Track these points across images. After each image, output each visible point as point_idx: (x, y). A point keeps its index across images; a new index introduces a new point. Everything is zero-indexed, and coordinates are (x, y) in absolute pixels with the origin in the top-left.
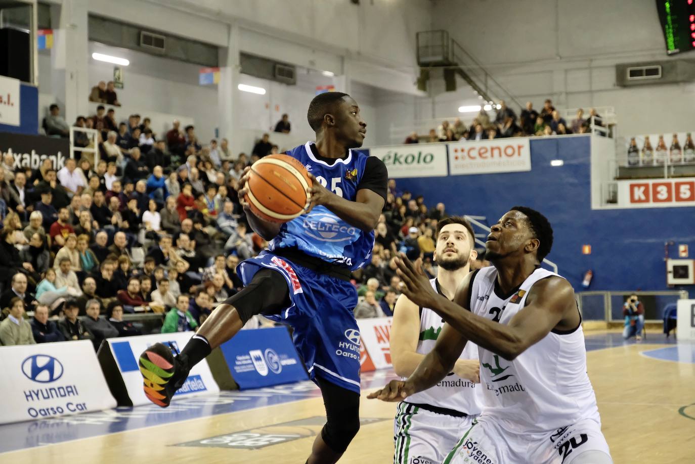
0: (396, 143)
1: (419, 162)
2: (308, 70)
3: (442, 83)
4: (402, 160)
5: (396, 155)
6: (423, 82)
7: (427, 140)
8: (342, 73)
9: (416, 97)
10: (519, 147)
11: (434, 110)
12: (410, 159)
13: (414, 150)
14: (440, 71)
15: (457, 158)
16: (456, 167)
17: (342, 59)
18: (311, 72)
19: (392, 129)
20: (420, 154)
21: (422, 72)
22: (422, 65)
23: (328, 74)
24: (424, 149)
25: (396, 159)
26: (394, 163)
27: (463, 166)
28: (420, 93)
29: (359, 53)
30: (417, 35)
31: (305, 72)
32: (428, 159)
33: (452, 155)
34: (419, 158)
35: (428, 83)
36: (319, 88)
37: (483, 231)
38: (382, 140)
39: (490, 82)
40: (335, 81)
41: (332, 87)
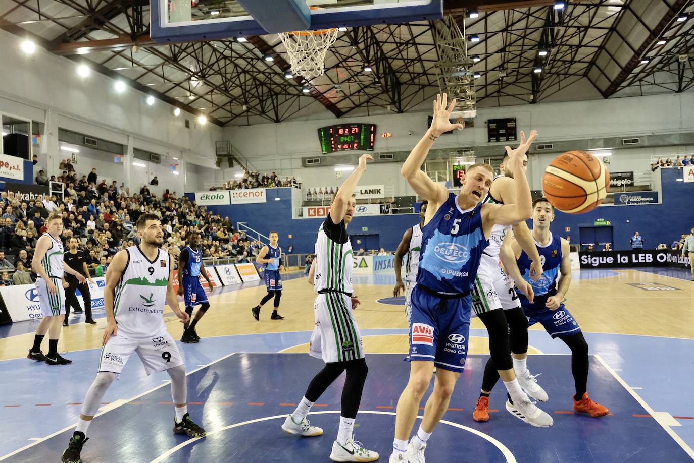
0: (207, 190)
1: (217, 198)
2: (166, 157)
3: (227, 164)
4: (210, 197)
5: (207, 195)
6: (219, 163)
7: (221, 189)
8: (182, 159)
9: (216, 170)
10: (261, 192)
11: (224, 176)
12: (213, 197)
13: (215, 193)
14: (226, 158)
15: (234, 197)
16: (234, 201)
17: (182, 152)
18: (168, 158)
19: (205, 184)
20: (218, 195)
21: (218, 159)
22: (218, 155)
23: (175, 158)
24: (220, 193)
25: (207, 197)
26: (206, 199)
27: (237, 200)
28: (218, 168)
29: (189, 150)
30: (216, 142)
31: (165, 158)
32: (221, 197)
33: (232, 195)
34: (218, 197)
35: (221, 164)
36: (171, 165)
37: (245, 229)
38: (200, 189)
39: (248, 164)
40: (179, 162)
41: (177, 165)
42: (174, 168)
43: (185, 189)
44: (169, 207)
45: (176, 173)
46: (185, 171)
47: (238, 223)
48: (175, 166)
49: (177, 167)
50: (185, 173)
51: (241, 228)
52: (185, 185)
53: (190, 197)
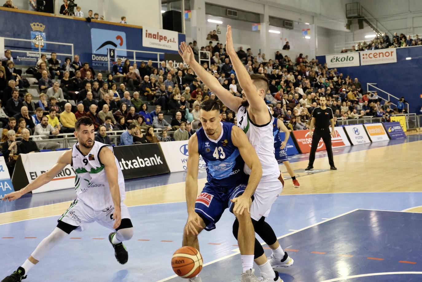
0: (337, 52)
1: (347, 60)
2: (298, 23)
3: (357, 25)
4: (340, 60)
5: (337, 57)
6: (349, 26)
7: (351, 50)
8: (313, 23)
9: (346, 32)
10: (392, 52)
11: (354, 37)
12: (343, 59)
13: (345, 55)
14: (357, 20)
15: (364, 58)
16: (363, 62)
17: (313, 17)
18: (300, 23)
19: (335, 47)
20: (348, 57)
21: (348, 21)
22: (348, 18)
23: (307, 24)
24: (350, 54)
25: (337, 60)
26: (336, 61)
27: (366, 61)
28: (348, 30)
29: (320, 14)
30: (346, 5)
31: (297, 23)
32: (351, 59)
33: (362, 57)
34: (348, 59)
35: (351, 26)
36: (304, 30)
37: (375, 89)
38: (331, 51)
39: (379, 24)
40: (310, 27)
41: (309, 29)
42: (306, 33)
43: (316, 53)
44: (300, 70)
45: (308, 37)
46: (317, 35)
47: (368, 84)
48: (306, 31)
49: (309, 32)
50: (317, 37)
51: (371, 88)
52: (316, 49)
53: (321, 60)
